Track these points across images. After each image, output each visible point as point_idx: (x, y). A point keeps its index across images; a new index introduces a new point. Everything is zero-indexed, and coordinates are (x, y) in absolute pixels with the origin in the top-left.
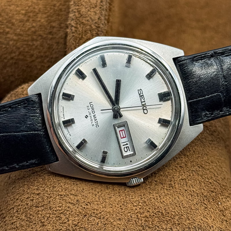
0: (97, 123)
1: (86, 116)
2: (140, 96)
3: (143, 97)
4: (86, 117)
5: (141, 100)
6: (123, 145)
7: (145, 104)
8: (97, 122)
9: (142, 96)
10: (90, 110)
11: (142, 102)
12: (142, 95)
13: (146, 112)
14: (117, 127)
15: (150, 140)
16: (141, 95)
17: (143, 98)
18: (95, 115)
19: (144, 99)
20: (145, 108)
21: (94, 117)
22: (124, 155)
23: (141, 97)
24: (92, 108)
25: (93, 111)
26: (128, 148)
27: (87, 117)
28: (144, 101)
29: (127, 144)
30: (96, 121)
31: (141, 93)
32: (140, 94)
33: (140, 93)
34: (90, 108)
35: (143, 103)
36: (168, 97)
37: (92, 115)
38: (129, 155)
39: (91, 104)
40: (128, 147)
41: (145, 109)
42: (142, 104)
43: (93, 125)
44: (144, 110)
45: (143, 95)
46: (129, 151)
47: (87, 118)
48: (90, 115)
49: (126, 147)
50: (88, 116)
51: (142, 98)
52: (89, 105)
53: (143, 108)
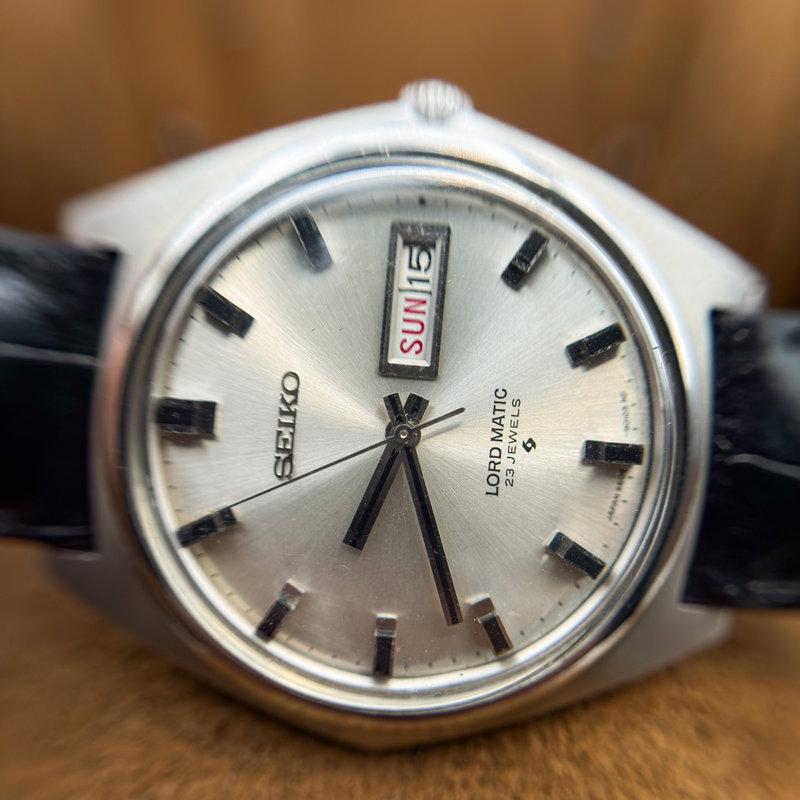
0: (498, 406)
1: (528, 450)
2: (291, 451)
3: (281, 445)
5: (292, 434)
8: (495, 410)
9: (284, 450)
10: (505, 464)
11: (292, 425)
12: (280, 454)
13: (291, 383)
16: (283, 456)
17: (281, 438)
18: (493, 439)
19: (279, 434)
20: (289, 398)
21: (501, 435)
23: (289, 446)
24: (494, 470)
25: (497, 460)
26: (414, 263)
27: (529, 445)
28: (282, 428)
29: (411, 281)
30: (498, 414)
31: (281, 462)
32: (290, 459)
33: (288, 464)
34: (503, 477)
35: (288, 420)
37: (503, 446)
39: (494, 490)
40: (410, 267)
41: (288, 392)
42: (294, 418)
43: (516, 403)
44: (295, 393)
45: (278, 450)
46: (411, 250)
47: (530, 441)
48: (512, 445)
49: (419, 268)
50: (524, 445)
51: (285, 441)
52: (501, 485)
53: (295, 402)
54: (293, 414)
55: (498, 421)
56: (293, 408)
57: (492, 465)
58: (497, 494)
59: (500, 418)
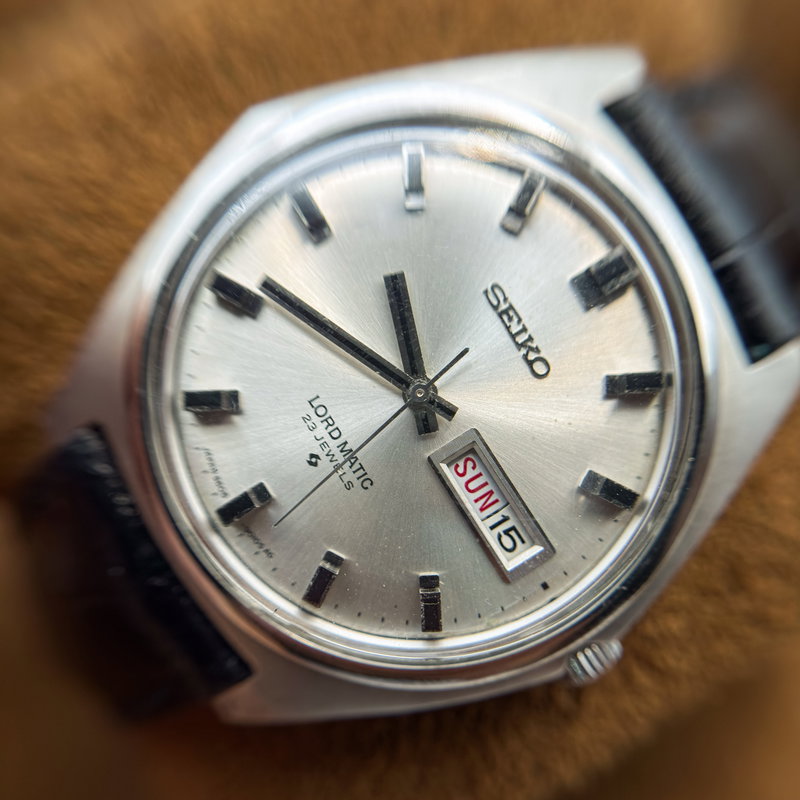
0: (361, 472)
1: (312, 456)
2: (500, 315)
3: (511, 313)
4: (310, 463)
5: (508, 328)
6: (492, 528)
7: (530, 339)
8: (362, 467)
9: (506, 312)
10: (321, 430)
11: (513, 337)
12: (507, 305)
13: (540, 368)
14: (444, 466)
15: (592, 478)
16: (503, 306)
17: (515, 319)
18: (346, 443)
19: (520, 320)
20: (532, 356)
21: (342, 451)
22: (509, 569)
23: (505, 318)
24: (326, 420)
25: (330, 428)
26: (513, 533)
27: (314, 460)
28: (520, 327)
29: (505, 519)
30: (356, 466)
31: (501, 299)
32: (495, 308)
33: (495, 303)
34: (315, 418)
35: (521, 339)
36: (624, 278)
37: (333, 444)
38: (529, 561)
39: (315, 404)
40: (513, 528)
41: (537, 359)
42: (517, 343)
43: (349, 486)
44: (530, 364)
45: (511, 307)
46: (523, 542)
47: (315, 464)
48: (327, 450)
49: (507, 532)
51: (510, 319)
52: (311, 412)
53: (525, 357)
54: (520, 346)
55: (353, 461)
56: (524, 351)
57: (331, 422)
58: (310, 402)
59: (352, 464)
